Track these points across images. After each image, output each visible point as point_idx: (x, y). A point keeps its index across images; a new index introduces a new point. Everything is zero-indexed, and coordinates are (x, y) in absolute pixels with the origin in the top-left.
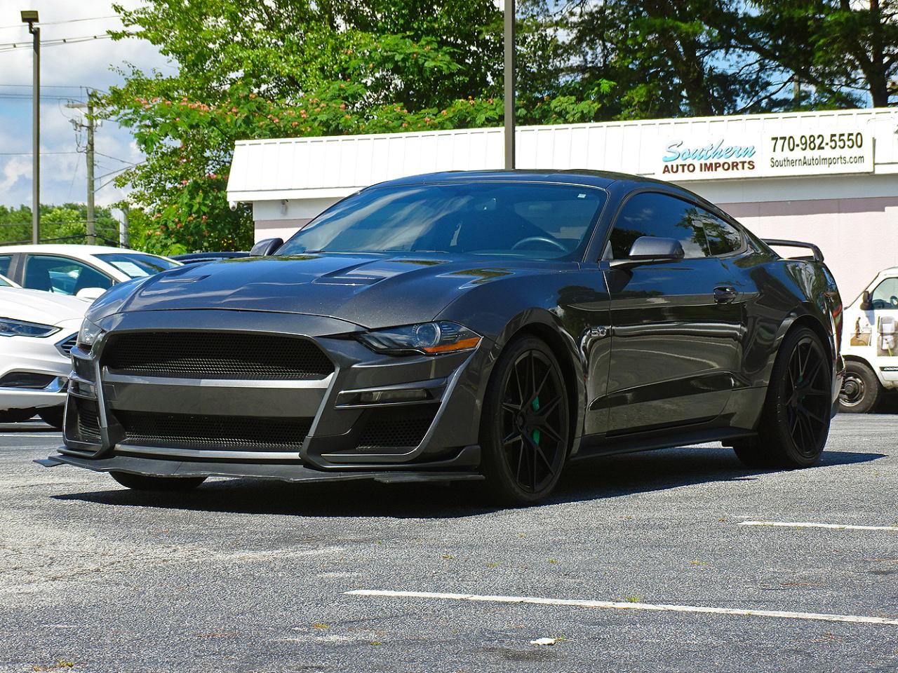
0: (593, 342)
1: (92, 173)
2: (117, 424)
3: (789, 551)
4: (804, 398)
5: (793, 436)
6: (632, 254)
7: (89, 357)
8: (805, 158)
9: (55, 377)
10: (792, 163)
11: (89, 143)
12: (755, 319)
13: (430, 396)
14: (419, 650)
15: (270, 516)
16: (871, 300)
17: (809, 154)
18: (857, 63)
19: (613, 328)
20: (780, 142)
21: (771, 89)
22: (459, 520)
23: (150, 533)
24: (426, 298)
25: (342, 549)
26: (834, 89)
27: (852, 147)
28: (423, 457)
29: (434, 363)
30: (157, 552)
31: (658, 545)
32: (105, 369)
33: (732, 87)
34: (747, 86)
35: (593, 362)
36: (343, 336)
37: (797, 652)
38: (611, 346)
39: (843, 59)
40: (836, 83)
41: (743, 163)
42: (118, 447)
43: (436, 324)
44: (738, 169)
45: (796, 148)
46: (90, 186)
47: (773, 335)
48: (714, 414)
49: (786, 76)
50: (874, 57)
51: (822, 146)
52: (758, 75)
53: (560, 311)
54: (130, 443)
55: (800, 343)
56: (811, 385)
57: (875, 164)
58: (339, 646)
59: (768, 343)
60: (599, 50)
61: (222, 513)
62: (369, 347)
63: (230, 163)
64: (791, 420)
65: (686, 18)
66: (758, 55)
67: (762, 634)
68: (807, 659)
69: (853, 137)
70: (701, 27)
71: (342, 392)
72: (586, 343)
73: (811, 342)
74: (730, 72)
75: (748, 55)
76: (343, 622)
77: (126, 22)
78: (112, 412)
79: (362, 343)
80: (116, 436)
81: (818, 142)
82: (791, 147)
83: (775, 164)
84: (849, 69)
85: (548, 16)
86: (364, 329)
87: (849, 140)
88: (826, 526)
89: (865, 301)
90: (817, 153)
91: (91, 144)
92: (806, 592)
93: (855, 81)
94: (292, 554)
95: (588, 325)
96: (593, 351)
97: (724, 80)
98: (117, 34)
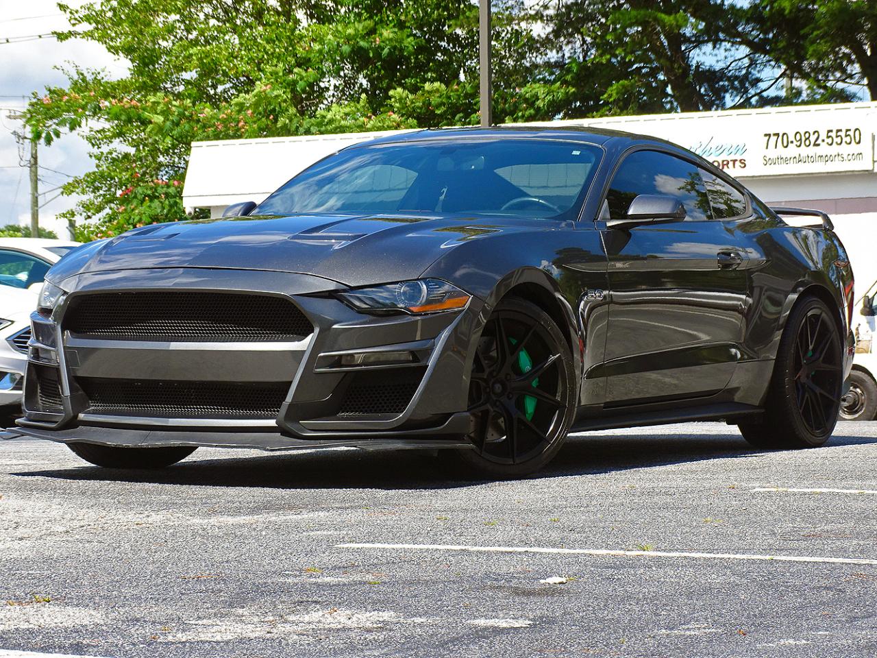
0: (591, 310)
1: (35, 188)
2: (80, 393)
3: (807, 511)
4: (813, 373)
5: (803, 414)
6: (630, 213)
7: (50, 321)
8: (800, 155)
9: (6, 373)
10: (786, 160)
11: (32, 157)
12: (761, 288)
13: (416, 359)
14: (422, 588)
15: (248, 489)
16: (872, 305)
17: (804, 151)
18: (853, 57)
19: (611, 293)
20: (773, 139)
21: (762, 85)
22: (450, 491)
23: (119, 502)
24: (412, 254)
25: (328, 514)
26: (829, 84)
27: (850, 143)
28: (407, 425)
29: (420, 324)
30: (130, 518)
31: (666, 507)
32: (67, 333)
33: (721, 83)
34: (736, 83)
35: (592, 332)
36: (323, 294)
37: (826, 588)
38: (608, 314)
39: (837, 53)
40: (831, 78)
41: (734, 161)
42: (81, 416)
43: (422, 282)
44: (728, 167)
45: (790, 144)
46: (34, 203)
47: (780, 308)
48: (719, 388)
49: (778, 72)
50: (872, 51)
51: (817, 143)
52: (747, 70)
53: (555, 271)
54: (95, 412)
55: (809, 314)
56: (821, 359)
57: (874, 162)
58: (334, 585)
59: (775, 316)
60: (578, 44)
61: (195, 487)
62: (351, 306)
63: (186, 169)
64: (800, 398)
65: (670, 10)
66: (748, 50)
67: (788, 574)
68: (838, 594)
69: (851, 133)
70: (687, 20)
71: (322, 354)
72: (584, 310)
73: (821, 313)
74: (718, 67)
75: (737, 49)
76: (335, 568)
77: (73, 22)
78: (75, 380)
79: (343, 302)
80: (79, 405)
81: (813, 138)
82: (785, 145)
83: (767, 161)
84: (845, 63)
85: (523, 10)
86: (345, 287)
87: (846, 136)
88: (845, 491)
89: (865, 306)
90: (812, 151)
91: (35, 157)
92: (830, 542)
93: (851, 76)
94: (274, 518)
95: (586, 289)
96: (591, 319)
97: (711, 77)
98: (63, 34)
